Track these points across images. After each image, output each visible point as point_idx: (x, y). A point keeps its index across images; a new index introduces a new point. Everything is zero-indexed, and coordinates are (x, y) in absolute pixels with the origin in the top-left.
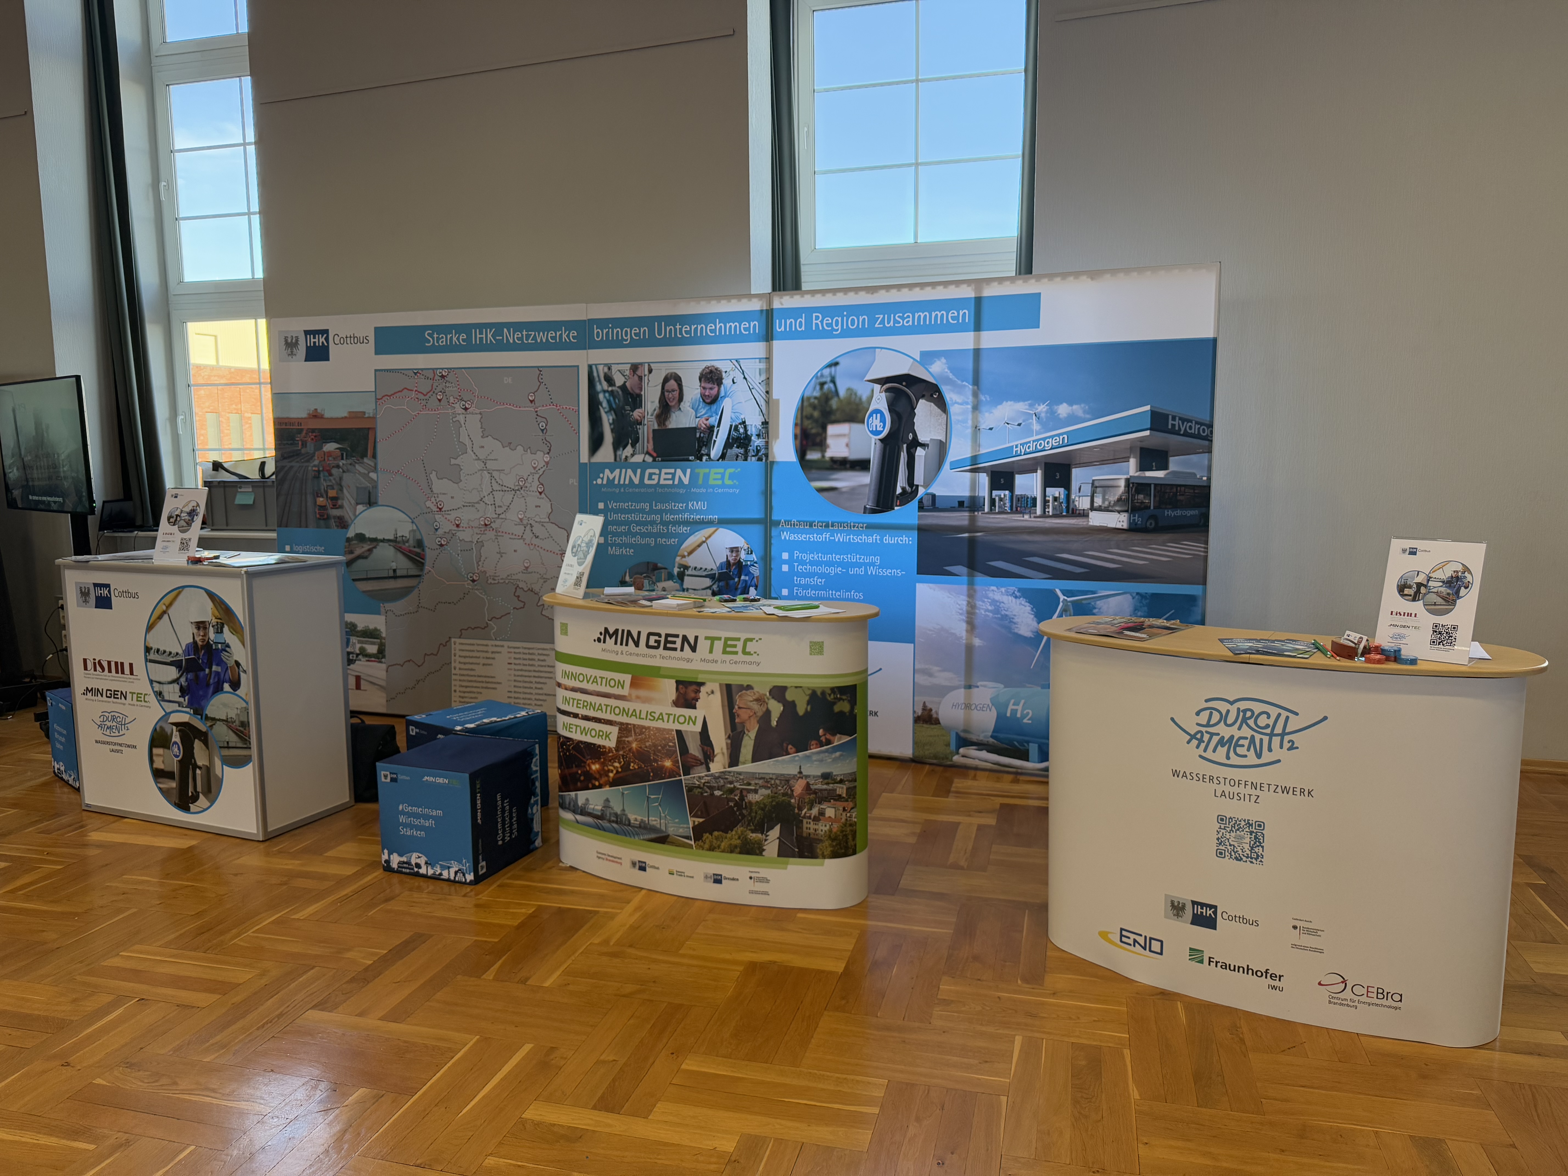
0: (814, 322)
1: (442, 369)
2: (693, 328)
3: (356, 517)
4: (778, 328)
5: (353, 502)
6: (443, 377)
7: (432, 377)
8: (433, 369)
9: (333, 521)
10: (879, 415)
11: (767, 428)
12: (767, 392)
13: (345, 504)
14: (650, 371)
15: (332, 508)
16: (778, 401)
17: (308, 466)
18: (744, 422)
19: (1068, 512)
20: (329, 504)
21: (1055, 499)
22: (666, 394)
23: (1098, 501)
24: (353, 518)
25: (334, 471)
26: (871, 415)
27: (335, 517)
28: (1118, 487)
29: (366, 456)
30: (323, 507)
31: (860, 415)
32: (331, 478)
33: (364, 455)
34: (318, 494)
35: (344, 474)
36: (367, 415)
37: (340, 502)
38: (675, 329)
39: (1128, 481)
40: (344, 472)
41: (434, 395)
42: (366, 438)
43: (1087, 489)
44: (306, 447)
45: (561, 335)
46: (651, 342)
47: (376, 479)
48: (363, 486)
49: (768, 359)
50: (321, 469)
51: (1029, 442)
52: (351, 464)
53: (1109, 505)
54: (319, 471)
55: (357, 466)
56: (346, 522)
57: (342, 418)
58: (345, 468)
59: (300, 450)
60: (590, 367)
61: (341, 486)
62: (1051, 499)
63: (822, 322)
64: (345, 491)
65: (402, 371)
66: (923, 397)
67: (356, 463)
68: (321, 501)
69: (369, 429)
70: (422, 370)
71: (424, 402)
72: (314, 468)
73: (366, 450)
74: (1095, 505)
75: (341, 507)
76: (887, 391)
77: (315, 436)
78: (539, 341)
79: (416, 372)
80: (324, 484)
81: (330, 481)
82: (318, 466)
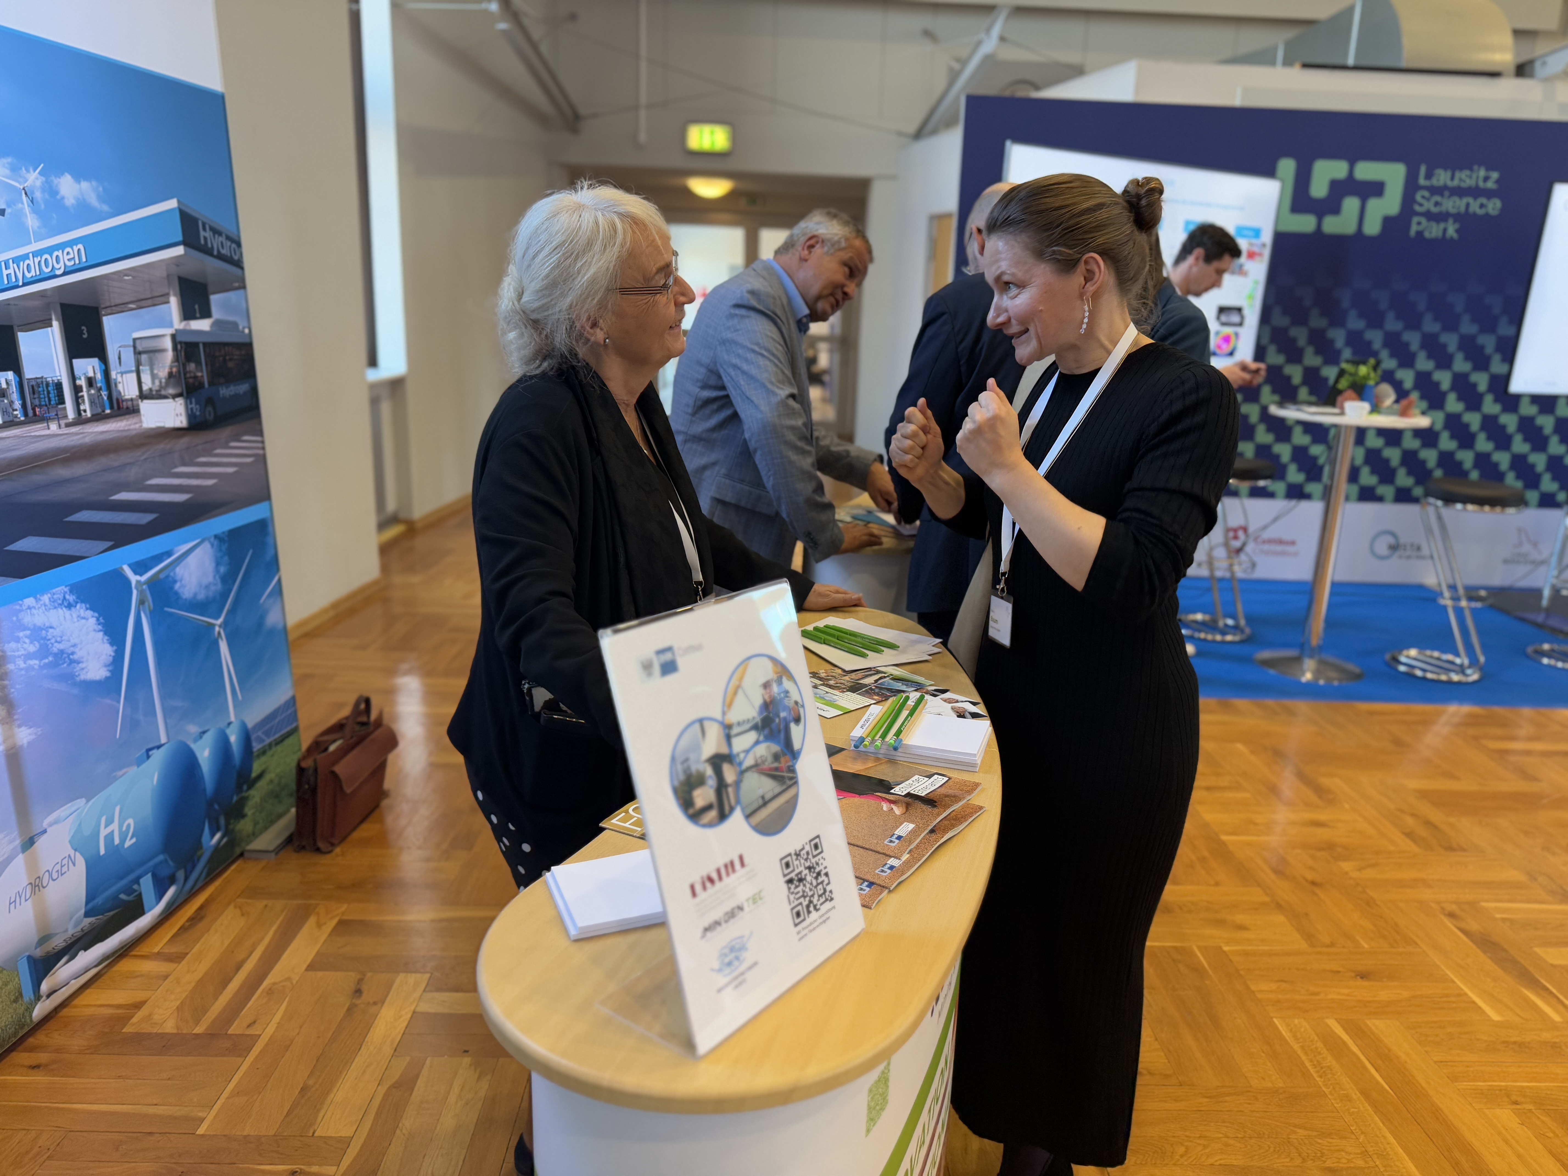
19: (112, 407)
23: (147, 381)
28: (163, 350)
39: (173, 337)
43: (129, 357)
53: (161, 387)
62: (82, 382)
74: (145, 388)
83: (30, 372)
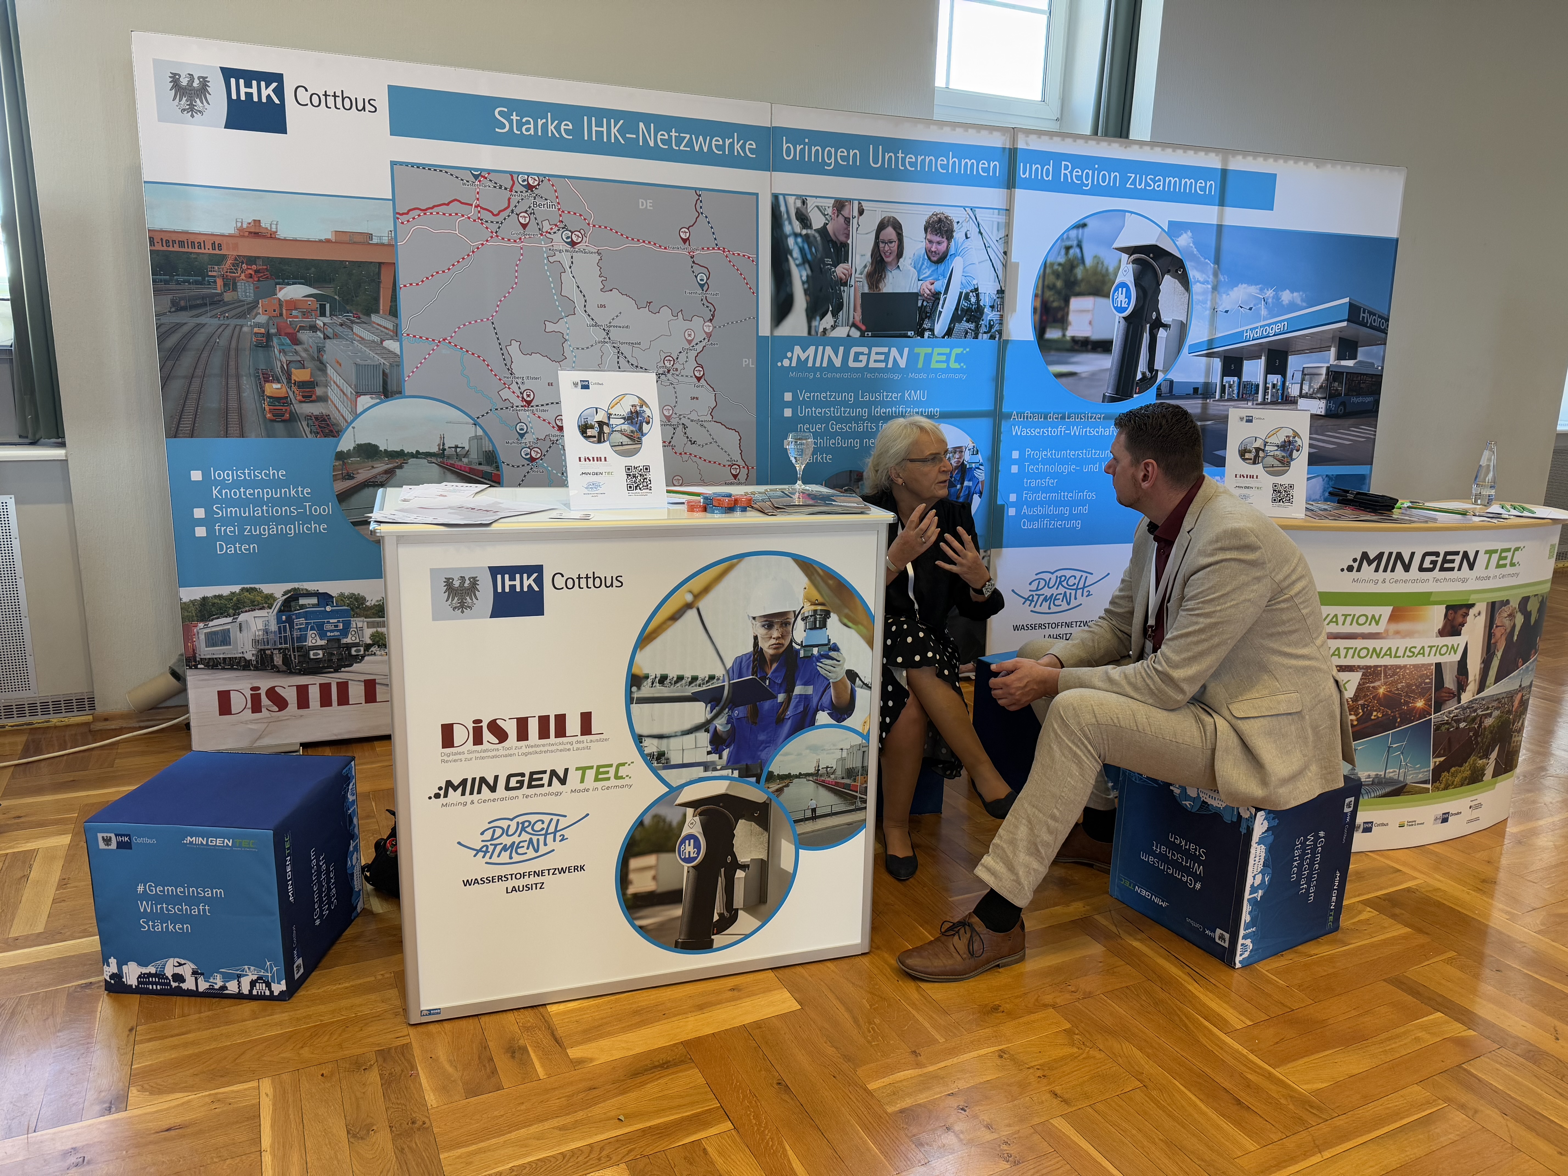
0: (1063, 171)
1: (528, 174)
2: (919, 159)
3: (357, 416)
4: (1023, 174)
5: (349, 390)
6: (530, 187)
7: (509, 187)
8: (511, 174)
9: (304, 424)
10: (1124, 289)
11: (1002, 298)
12: (1005, 253)
13: (330, 394)
14: (861, 212)
15: (301, 402)
16: (1017, 264)
17: (242, 326)
18: (976, 290)
19: (1282, 399)
20: (294, 395)
21: (1274, 386)
22: (881, 245)
23: (1306, 389)
24: (349, 418)
25: (304, 336)
26: (1116, 289)
27: (308, 417)
28: (1321, 374)
29: (377, 311)
30: (282, 400)
31: (1106, 289)
32: (298, 348)
33: (371, 308)
34: (268, 377)
35: (328, 341)
36: (375, 241)
37: (319, 391)
38: (897, 158)
39: (1328, 368)
40: (326, 337)
41: (514, 216)
42: (376, 281)
43: (1298, 376)
44: (235, 289)
45: (732, 145)
46: (862, 171)
47: (398, 351)
48: (369, 362)
49: (1009, 211)
50: (273, 331)
51: (1257, 328)
52: (341, 325)
53: (1313, 393)
54: (268, 336)
55: (357, 329)
56: (337, 425)
57: (320, 241)
58: (329, 332)
59: (221, 294)
60: (775, 197)
61: (321, 363)
62: (1270, 386)
63: (1072, 173)
64: (330, 370)
65: (450, 171)
66: (1168, 272)
67: (353, 322)
68: (274, 388)
69: (380, 264)
70: (489, 172)
71: (493, 228)
72: (256, 330)
73: (377, 300)
74: (1304, 392)
75: (324, 399)
76: (1134, 262)
77: (256, 271)
78: (697, 149)
79: (479, 175)
80: (280, 359)
81: (296, 352)
82: (267, 326)
83: (1245, 378)
